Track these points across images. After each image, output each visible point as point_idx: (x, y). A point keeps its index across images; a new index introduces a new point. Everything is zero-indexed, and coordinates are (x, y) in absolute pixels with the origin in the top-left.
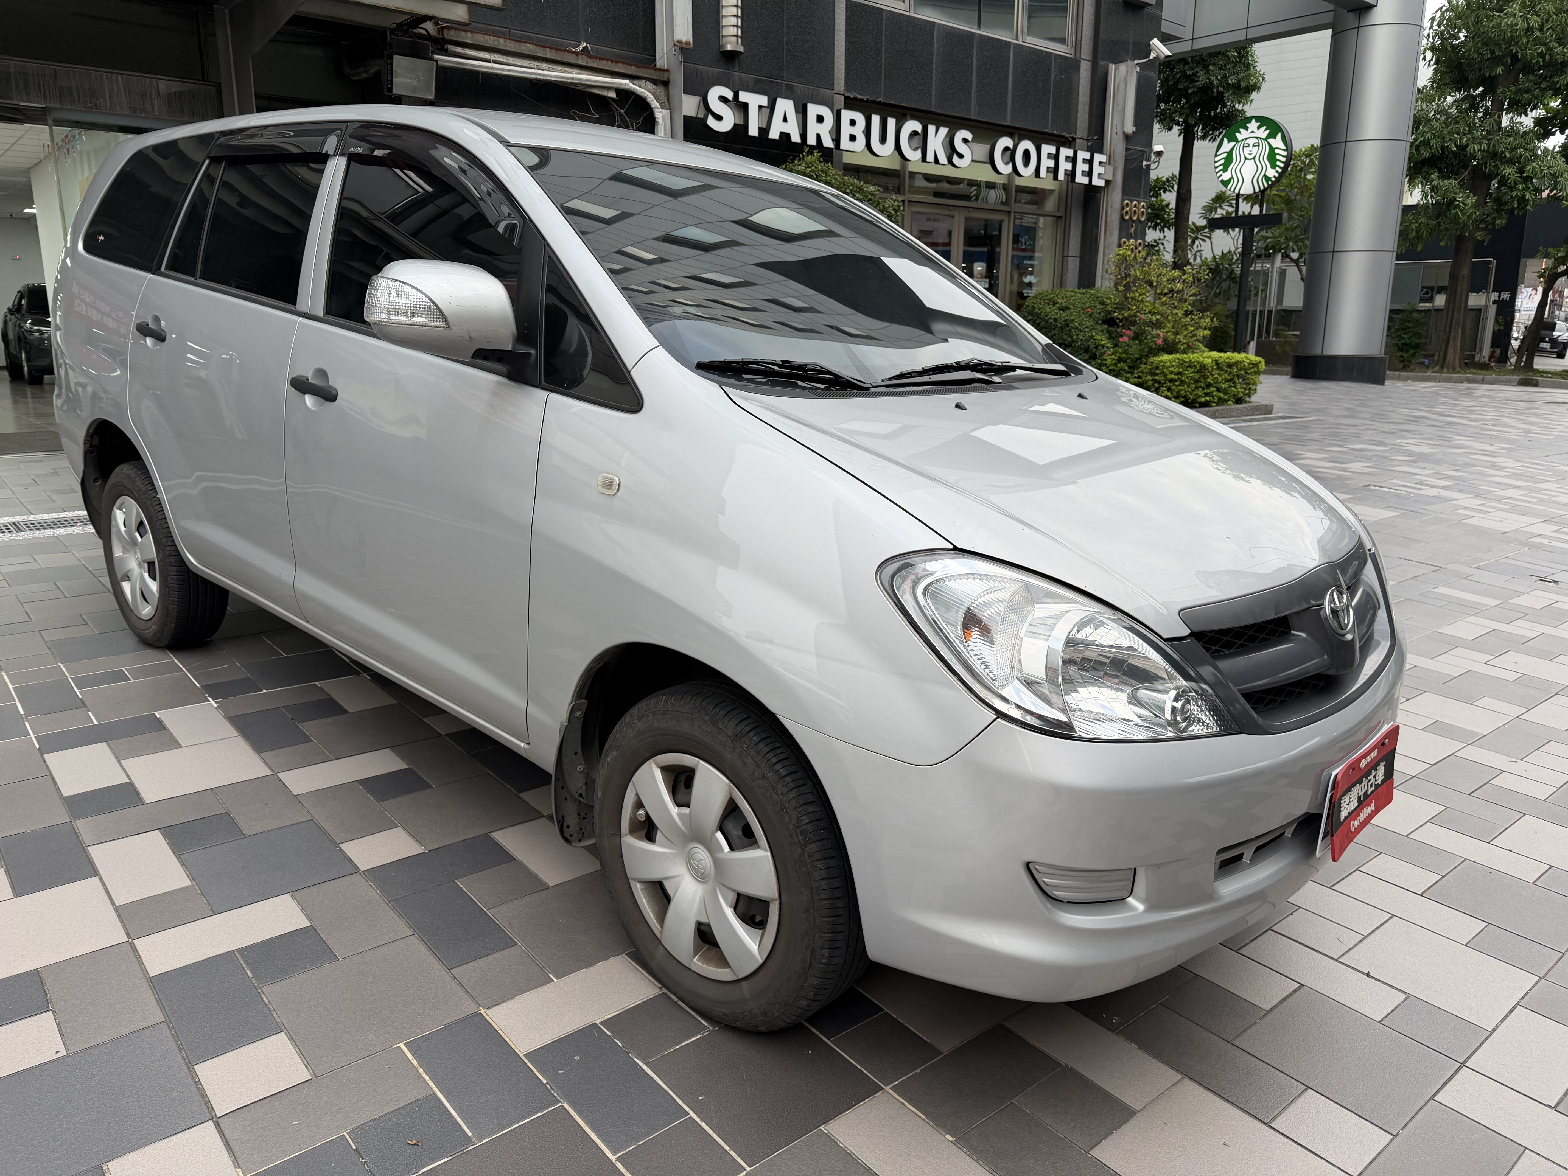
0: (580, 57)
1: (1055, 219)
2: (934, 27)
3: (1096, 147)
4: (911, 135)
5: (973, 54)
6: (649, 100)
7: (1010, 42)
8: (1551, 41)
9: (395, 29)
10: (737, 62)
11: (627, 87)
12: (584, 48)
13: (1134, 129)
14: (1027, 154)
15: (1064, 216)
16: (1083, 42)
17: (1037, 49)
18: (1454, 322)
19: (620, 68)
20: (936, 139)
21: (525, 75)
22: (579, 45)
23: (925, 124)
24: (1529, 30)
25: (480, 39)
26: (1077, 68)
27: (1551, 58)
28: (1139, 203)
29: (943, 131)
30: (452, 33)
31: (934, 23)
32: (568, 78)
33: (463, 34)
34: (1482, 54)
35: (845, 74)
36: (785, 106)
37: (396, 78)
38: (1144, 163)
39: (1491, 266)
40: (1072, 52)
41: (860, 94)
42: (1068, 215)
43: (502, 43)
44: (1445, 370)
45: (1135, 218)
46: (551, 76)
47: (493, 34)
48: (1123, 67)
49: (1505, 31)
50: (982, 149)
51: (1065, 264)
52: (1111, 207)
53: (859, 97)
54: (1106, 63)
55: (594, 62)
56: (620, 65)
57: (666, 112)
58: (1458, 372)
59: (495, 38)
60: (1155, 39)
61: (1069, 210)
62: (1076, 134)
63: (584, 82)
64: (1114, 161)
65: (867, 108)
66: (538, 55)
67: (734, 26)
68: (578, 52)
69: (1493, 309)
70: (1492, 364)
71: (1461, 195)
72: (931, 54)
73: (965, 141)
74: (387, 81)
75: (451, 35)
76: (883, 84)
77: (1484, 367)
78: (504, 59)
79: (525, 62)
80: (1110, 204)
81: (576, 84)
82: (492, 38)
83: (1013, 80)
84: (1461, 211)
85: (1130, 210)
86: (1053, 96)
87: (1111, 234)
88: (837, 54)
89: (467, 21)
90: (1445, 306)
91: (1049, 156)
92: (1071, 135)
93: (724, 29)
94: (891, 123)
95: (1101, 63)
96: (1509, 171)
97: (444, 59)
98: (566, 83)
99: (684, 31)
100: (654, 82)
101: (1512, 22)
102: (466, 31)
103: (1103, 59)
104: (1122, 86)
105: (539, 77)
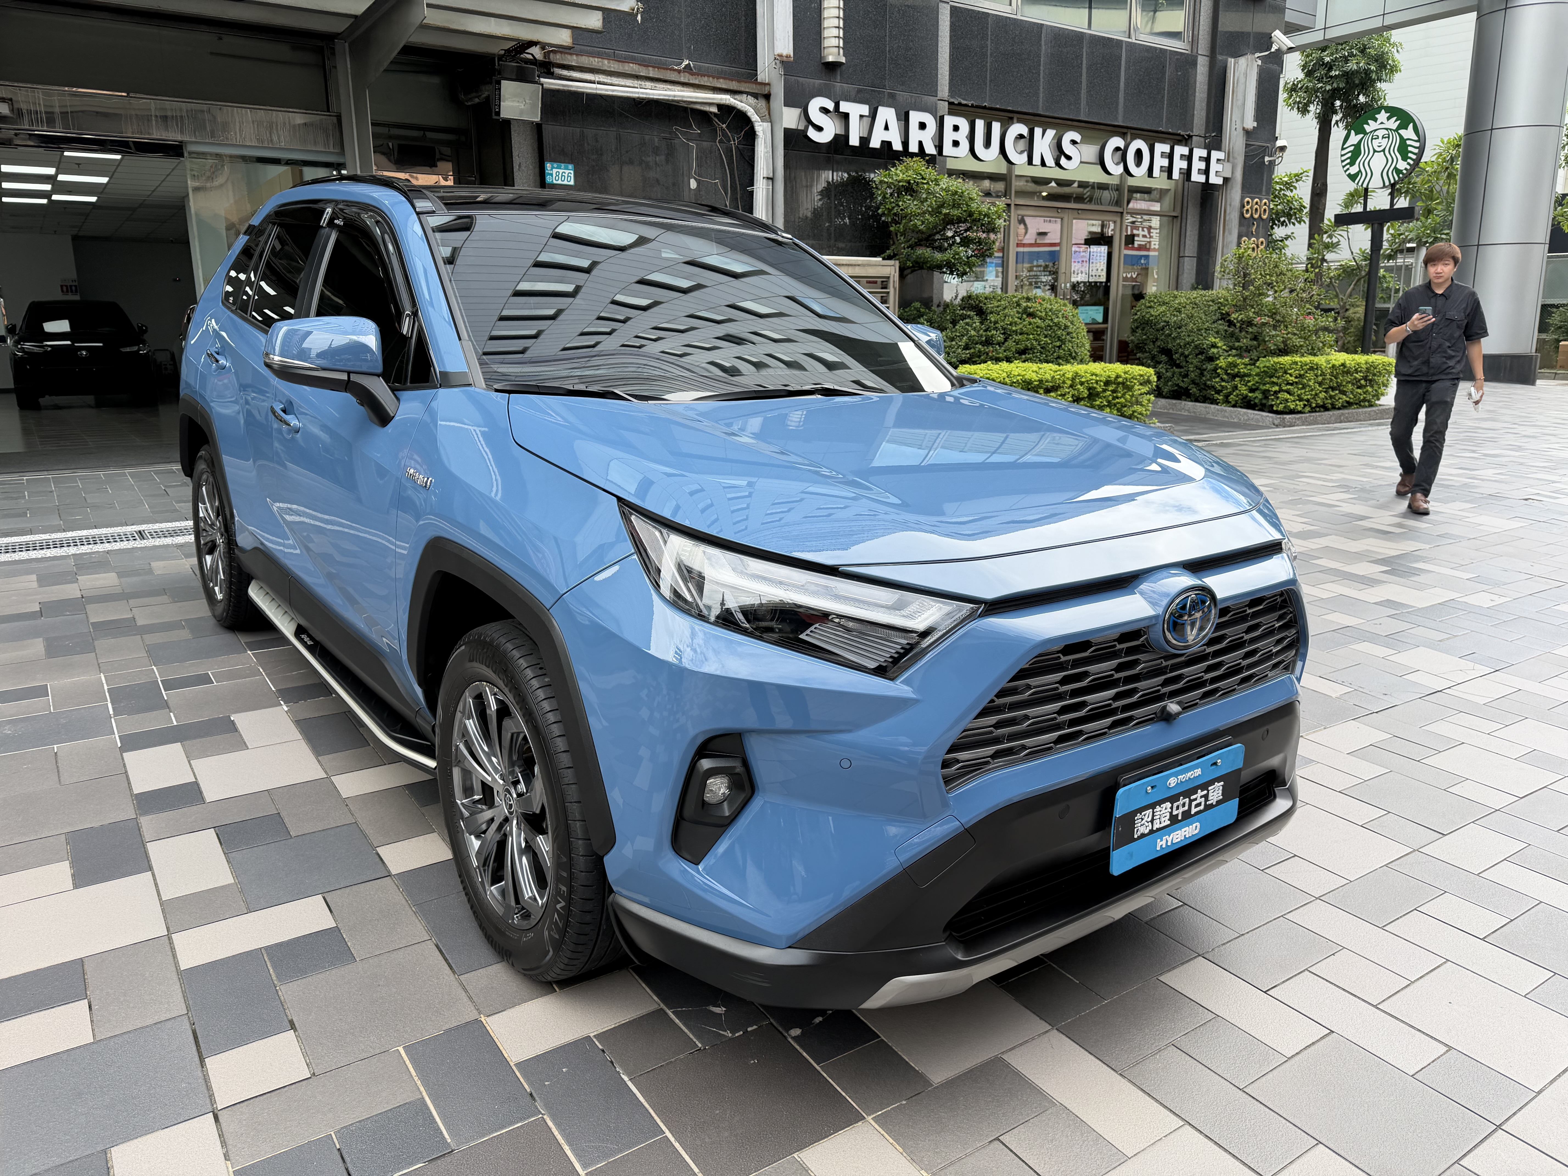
0: (682, 74)
1: (1171, 218)
2: (1041, 28)
3: (1214, 142)
4: (1016, 138)
5: (1082, 55)
6: (749, 114)
7: (1122, 41)
9: (503, 56)
10: (839, 73)
11: (727, 102)
12: (686, 65)
13: (1255, 124)
14: (1139, 153)
15: (1180, 215)
16: (1200, 36)
17: (1151, 47)
19: (722, 84)
20: (1043, 142)
21: (628, 95)
22: (682, 63)
23: (1032, 127)
25: (585, 61)
26: (1194, 63)
28: (1261, 201)
29: (1051, 133)
30: (558, 57)
31: (1042, 25)
32: (669, 96)
33: (569, 57)
35: (950, 80)
36: (886, 114)
37: (504, 102)
38: (1267, 159)
40: (1189, 48)
41: (964, 99)
42: (1184, 215)
43: (606, 64)
45: (1256, 216)
46: (653, 94)
47: (599, 55)
48: (1242, 61)
50: (1090, 151)
51: (1180, 265)
52: (1230, 205)
53: (964, 102)
54: (1225, 57)
55: (696, 79)
56: (721, 80)
57: (767, 125)
59: (600, 60)
60: (1277, 31)
61: (1185, 210)
62: (1192, 132)
63: (685, 99)
64: (1233, 157)
65: (970, 112)
66: (641, 74)
67: (835, 37)
68: (680, 70)
72: (1039, 56)
73: (1074, 142)
74: (496, 105)
75: (557, 58)
76: (988, 88)
78: (607, 79)
79: (629, 82)
80: (1228, 203)
81: (678, 101)
82: (596, 59)
83: (1125, 79)
85: (1251, 208)
86: (1168, 93)
87: (1230, 233)
88: (940, 60)
89: (570, 45)
91: (1163, 154)
92: (1188, 133)
93: (825, 40)
94: (996, 127)
95: (1220, 57)
97: (550, 83)
98: (668, 100)
99: (784, 45)
100: (755, 96)
102: (571, 54)
103: (1221, 54)
104: (1242, 80)
105: (641, 96)
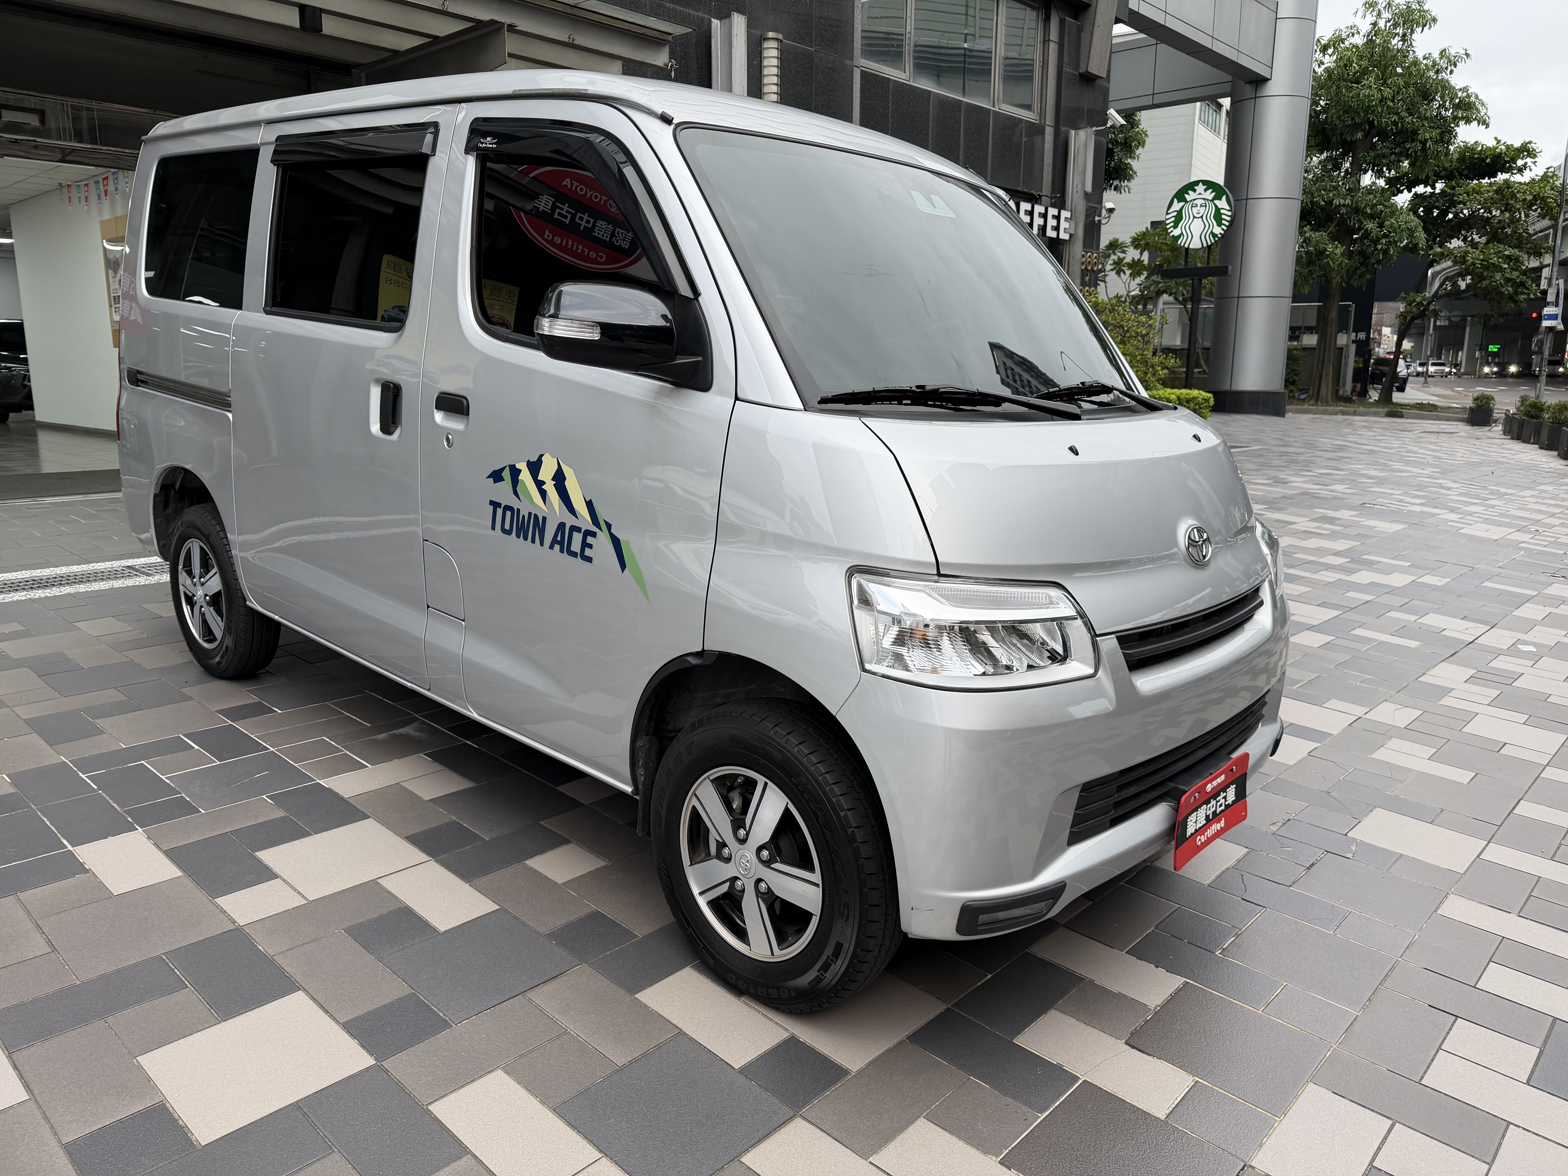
2: (930, 95)
3: (1062, 203)
5: (960, 120)
7: (990, 110)
8: (1402, 111)
13: (1091, 188)
16: (1047, 110)
17: (1011, 116)
18: (1326, 360)
24: (1383, 100)
26: (1043, 132)
27: (1403, 126)
28: (1093, 254)
31: (930, 92)
34: (1343, 121)
38: (1097, 218)
39: (1350, 309)
40: (1038, 118)
44: (1319, 403)
45: (1089, 268)
48: (1082, 134)
49: (1363, 101)
52: (1073, 258)
54: (1067, 129)
58: (1331, 405)
60: (1110, 109)
62: (1042, 192)
64: (1075, 216)
67: (774, 93)
69: (1353, 348)
70: (1354, 398)
71: (1330, 246)
72: (928, 119)
77: (1347, 400)
80: (1071, 256)
83: (993, 144)
84: (1332, 260)
85: (1086, 260)
86: (1024, 158)
90: (1317, 345)
91: (1026, 212)
92: (1038, 193)
93: (766, 95)
95: (1063, 129)
96: (1370, 225)
101: (1369, 93)
103: (1064, 126)
104: (1082, 150)
